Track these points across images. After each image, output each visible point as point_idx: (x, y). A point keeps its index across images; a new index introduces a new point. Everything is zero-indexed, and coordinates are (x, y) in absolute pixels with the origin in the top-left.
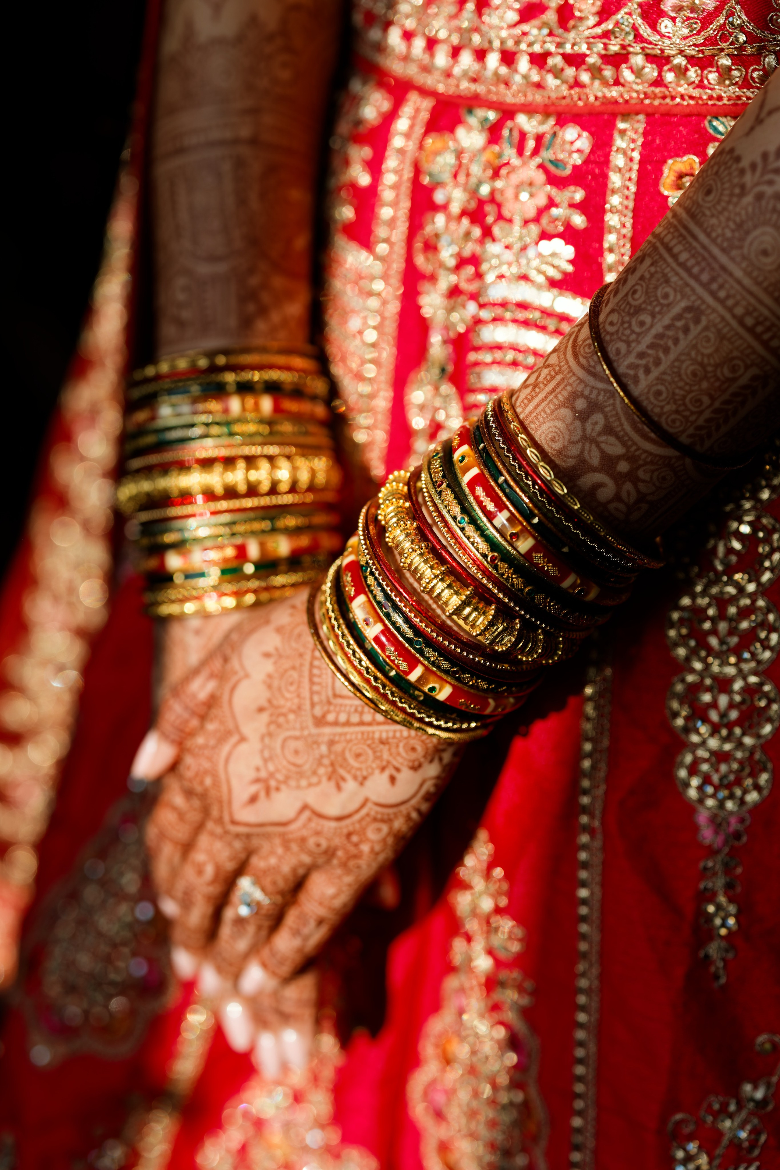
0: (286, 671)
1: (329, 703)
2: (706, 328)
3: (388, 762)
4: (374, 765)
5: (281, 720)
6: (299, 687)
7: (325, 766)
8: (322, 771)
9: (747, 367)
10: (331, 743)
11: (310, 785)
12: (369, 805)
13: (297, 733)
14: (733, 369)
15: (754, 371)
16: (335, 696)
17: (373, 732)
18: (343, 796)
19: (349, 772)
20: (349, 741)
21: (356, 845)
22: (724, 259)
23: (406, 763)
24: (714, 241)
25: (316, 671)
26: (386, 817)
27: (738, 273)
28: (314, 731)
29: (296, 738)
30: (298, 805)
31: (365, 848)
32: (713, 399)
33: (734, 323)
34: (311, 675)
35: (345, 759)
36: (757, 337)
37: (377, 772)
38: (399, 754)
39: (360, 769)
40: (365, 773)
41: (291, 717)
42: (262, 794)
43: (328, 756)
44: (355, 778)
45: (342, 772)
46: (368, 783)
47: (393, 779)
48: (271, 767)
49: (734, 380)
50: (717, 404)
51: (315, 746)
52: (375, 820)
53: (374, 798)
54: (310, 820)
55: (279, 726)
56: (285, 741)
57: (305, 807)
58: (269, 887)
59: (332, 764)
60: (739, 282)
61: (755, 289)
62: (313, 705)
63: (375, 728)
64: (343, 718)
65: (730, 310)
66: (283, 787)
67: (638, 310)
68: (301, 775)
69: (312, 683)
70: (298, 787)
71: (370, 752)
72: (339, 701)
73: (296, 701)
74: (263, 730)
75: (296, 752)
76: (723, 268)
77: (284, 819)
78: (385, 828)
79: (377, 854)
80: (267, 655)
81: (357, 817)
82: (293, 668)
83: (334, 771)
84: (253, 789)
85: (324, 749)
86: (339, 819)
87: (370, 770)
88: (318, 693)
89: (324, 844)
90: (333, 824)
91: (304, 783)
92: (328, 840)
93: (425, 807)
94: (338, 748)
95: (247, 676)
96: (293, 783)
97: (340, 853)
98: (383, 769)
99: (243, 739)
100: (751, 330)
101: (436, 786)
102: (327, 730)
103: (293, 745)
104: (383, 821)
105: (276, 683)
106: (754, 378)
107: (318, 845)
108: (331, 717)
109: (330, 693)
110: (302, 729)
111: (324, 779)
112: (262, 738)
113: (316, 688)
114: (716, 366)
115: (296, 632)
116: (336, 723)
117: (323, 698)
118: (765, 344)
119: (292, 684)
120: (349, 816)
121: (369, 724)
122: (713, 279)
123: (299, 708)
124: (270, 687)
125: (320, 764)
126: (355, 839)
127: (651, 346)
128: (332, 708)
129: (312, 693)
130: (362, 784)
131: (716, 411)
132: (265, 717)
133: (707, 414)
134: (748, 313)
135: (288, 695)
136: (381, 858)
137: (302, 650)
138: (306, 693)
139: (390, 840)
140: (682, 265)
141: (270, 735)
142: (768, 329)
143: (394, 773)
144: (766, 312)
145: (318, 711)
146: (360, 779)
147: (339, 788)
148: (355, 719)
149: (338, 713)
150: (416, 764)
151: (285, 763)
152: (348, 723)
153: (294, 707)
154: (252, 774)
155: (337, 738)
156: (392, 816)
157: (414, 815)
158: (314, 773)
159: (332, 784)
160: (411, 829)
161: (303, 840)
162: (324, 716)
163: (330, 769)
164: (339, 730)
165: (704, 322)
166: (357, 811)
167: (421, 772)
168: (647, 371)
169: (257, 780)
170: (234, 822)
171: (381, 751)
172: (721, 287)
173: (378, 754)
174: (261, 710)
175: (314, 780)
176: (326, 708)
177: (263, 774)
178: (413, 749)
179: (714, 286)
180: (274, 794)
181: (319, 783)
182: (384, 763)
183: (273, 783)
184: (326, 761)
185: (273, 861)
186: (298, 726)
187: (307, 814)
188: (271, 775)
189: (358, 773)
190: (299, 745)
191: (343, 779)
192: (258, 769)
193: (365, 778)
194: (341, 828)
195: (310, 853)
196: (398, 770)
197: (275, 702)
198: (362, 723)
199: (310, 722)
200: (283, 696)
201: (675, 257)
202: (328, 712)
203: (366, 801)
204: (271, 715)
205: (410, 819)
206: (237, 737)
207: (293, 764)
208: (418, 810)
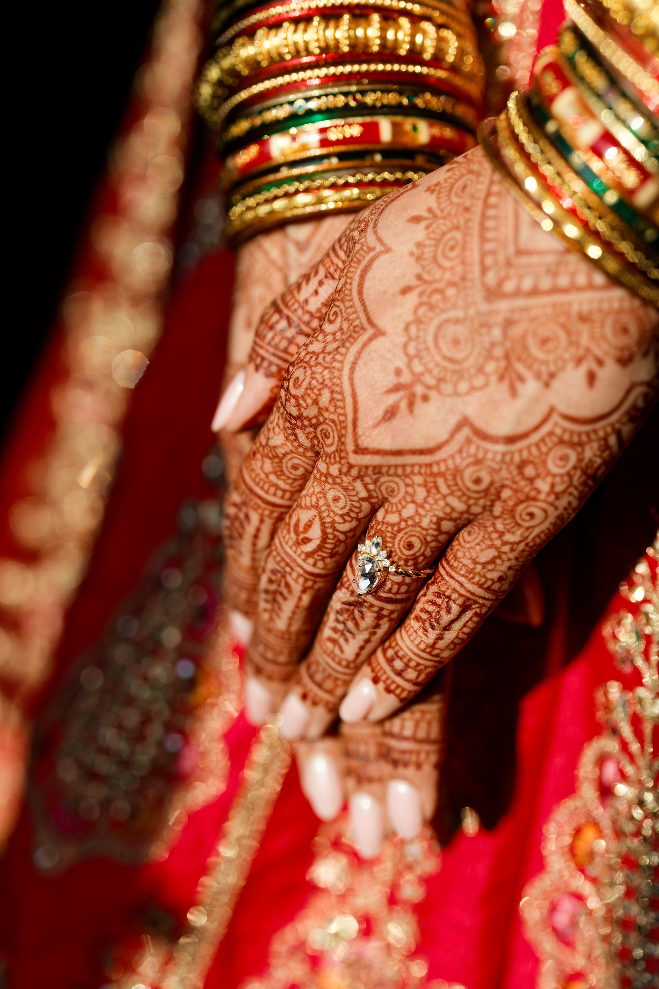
0: (444, 234)
1: (509, 264)
3: (588, 350)
4: (567, 356)
5: (437, 297)
6: (464, 248)
7: (497, 360)
8: (491, 367)
10: (508, 323)
11: (473, 389)
12: (555, 418)
13: (459, 314)
16: (519, 252)
17: (570, 304)
18: (519, 404)
19: (530, 367)
20: (532, 320)
21: (531, 480)
23: (612, 352)
25: (490, 224)
26: (575, 439)
28: (484, 307)
29: (457, 321)
30: (453, 420)
31: (544, 486)
34: (483, 229)
35: (525, 348)
37: (570, 365)
38: (603, 337)
39: (546, 363)
40: (552, 368)
41: (451, 292)
42: (403, 405)
43: (502, 344)
44: (538, 376)
45: (519, 367)
46: (556, 384)
47: (591, 378)
48: (418, 368)
51: (484, 330)
52: (561, 442)
53: (563, 408)
54: (469, 441)
55: (432, 307)
56: (439, 327)
57: (464, 422)
58: (401, 552)
59: (507, 357)
62: (484, 270)
63: (573, 297)
64: (527, 284)
66: (433, 394)
68: (460, 375)
69: (483, 240)
70: (456, 394)
71: (562, 336)
72: (524, 260)
73: (459, 269)
74: (410, 317)
75: (456, 342)
77: (431, 444)
78: (573, 458)
79: (558, 496)
80: (416, 219)
81: (535, 438)
82: (457, 228)
83: (509, 367)
84: (392, 399)
85: (497, 333)
86: (511, 440)
87: (560, 364)
88: (493, 252)
89: (487, 480)
90: (501, 448)
91: (463, 387)
92: (493, 471)
93: (627, 430)
94: (516, 331)
95: (387, 250)
96: (448, 388)
97: (506, 494)
98: (579, 361)
99: (379, 333)
101: (646, 396)
102: (503, 306)
103: (451, 330)
104: (572, 445)
105: (428, 252)
107: (478, 481)
108: (509, 286)
109: (511, 249)
110: (467, 306)
111: (494, 379)
112: (407, 328)
113: (489, 246)
115: (461, 183)
116: (517, 293)
117: (501, 257)
119: (452, 248)
120: (525, 435)
121: (565, 291)
123: (463, 278)
124: (419, 259)
125: (489, 356)
126: (529, 471)
128: (512, 272)
129: (483, 254)
130: (547, 385)
132: (412, 299)
135: (447, 264)
136: (563, 503)
137: (468, 203)
138: (474, 256)
139: (577, 476)
141: (418, 321)
143: (594, 366)
145: (491, 278)
146: (545, 377)
147: (514, 392)
148: (546, 283)
149: (521, 278)
150: (626, 354)
151: (438, 359)
152: (535, 292)
153: (456, 278)
154: (391, 380)
155: (517, 316)
156: (584, 438)
157: (613, 440)
158: (481, 370)
159: (505, 386)
160: (605, 462)
161: (457, 472)
162: (500, 284)
163: (503, 363)
164: (520, 302)
166: (536, 428)
167: (631, 367)
169: (396, 388)
170: (359, 450)
171: (579, 333)
173: (574, 338)
174: (406, 291)
175: (479, 381)
176: (503, 273)
177: (406, 378)
178: (625, 330)
180: (419, 406)
181: (486, 385)
182: (581, 352)
183: (419, 390)
184: (498, 352)
185: (409, 511)
186: (460, 302)
187: (466, 432)
188: (417, 378)
189: (544, 369)
190: (461, 330)
191: (521, 379)
192: (398, 372)
193: (552, 376)
194: (512, 453)
195: (464, 495)
196: (600, 362)
197: (426, 277)
198: (555, 290)
199: (478, 295)
200: (440, 266)
202: (507, 278)
203: (552, 410)
204: (421, 294)
205: (607, 446)
206: (370, 332)
207: (451, 360)
208: (618, 433)
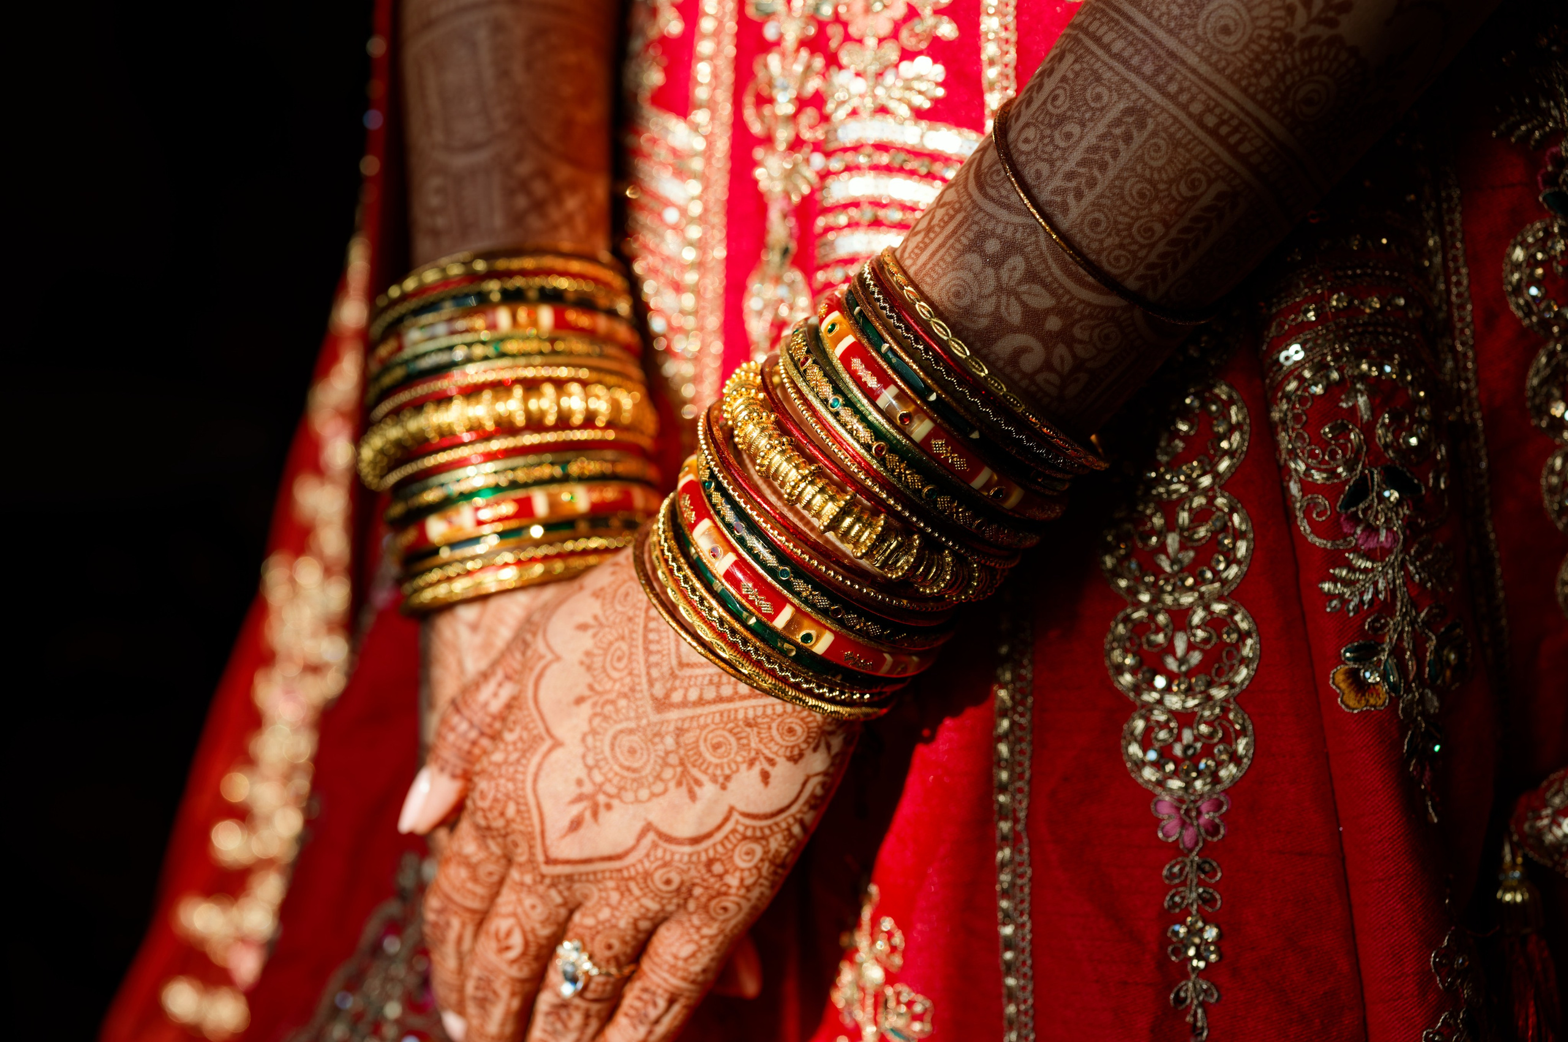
0: (611, 644)
1: (674, 676)
2: (1154, 134)
3: (758, 752)
4: (739, 759)
5: (609, 708)
6: (630, 660)
7: (673, 766)
8: (668, 773)
9: (1210, 182)
10: (680, 732)
11: (653, 795)
12: (736, 816)
13: (632, 725)
14: (1193, 186)
15: (1219, 187)
16: (682, 665)
17: (736, 711)
18: (699, 806)
19: (705, 772)
20: (703, 728)
21: (721, 877)
22: (1172, 43)
23: (781, 752)
24: (1157, 22)
25: (652, 636)
26: (758, 834)
27: (1193, 60)
28: (655, 718)
29: (631, 732)
30: (639, 826)
31: (733, 881)
32: (1167, 226)
33: (1190, 124)
34: (646, 641)
35: (700, 755)
36: (1222, 140)
37: (744, 767)
38: (772, 740)
39: (721, 766)
40: (727, 772)
41: (622, 703)
42: (588, 815)
43: (676, 752)
44: (714, 779)
45: (695, 772)
46: (731, 786)
47: (765, 777)
48: (598, 778)
49: (1194, 199)
50: (1173, 233)
51: (657, 740)
52: (745, 838)
53: (741, 806)
54: (655, 846)
55: (606, 718)
56: (615, 737)
57: (648, 828)
58: (602, 953)
59: (682, 763)
60: (1194, 71)
61: (1215, 78)
62: (651, 683)
63: (737, 704)
64: (693, 695)
65: (1184, 107)
66: (615, 802)
67: (1062, 120)
68: (639, 783)
69: (648, 652)
70: (637, 801)
71: (732, 740)
72: (688, 672)
73: (628, 680)
74: (585, 727)
75: (632, 751)
76: (1172, 54)
77: (619, 850)
78: (759, 851)
79: (748, 889)
80: (583, 627)
81: (719, 836)
82: (623, 638)
83: (685, 772)
84: (575, 810)
85: (670, 741)
86: (695, 841)
87: (734, 767)
88: (657, 664)
89: (676, 880)
90: (687, 849)
91: (644, 794)
92: (682, 872)
93: (809, 817)
94: (689, 738)
95: (558, 658)
96: (629, 796)
97: (697, 891)
98: (751, 763)
99: (557, 744)
100: (1213, 132)
101: (823, 785)
102: (673, 715)
103: (626, 741)
104: (755, 839)
105: (598, 662)
106: (1220, 196)
107: (668, 882)
108: (677, 697)
109: (674, 662)
110: (638, 718)
111: (672, 785)
112: (583, 739)
113: (653, 659)
114: (1170, 182)
115: (622, 590)
116: (684, 704)
117: (665, 669)
118: (1233, 150)
119: (620, 659)
120: (709, 835)
121: (730, 700)
122: (1159, 70)
123: (633, 690)
124: (589, 668)
125: (666, 764)
126: (718, 868)
127: (1082, 163)
128: (677, 683)
129: (649, 667)
130: (724, 787)
131: (1173, 243)
132: (586, 709)
133: (1161, 247)
134: (1209, 110)
135: (616, 675)
136: (755, 893)
137: (631, 613)
138: (640, 667)
139: (766, 867)
140: (1117, 57)
141: (594, 732)
142: (1236, 130)
143: (767, 767)
144: (1232, 107)
145: (659, 690)
146: (721, 780)
147: (693, 796)
148: (710, 694)
149: (687, 690)
150: (796, 752)
151: (616, 768)
152: (701, 702)
153: (626, 689)
154: (573, 791)
155: (686, 725)
156: (767, 832)
157: (796, 829)
158: (659, 777)
159: (684, 789)
160: (792, 851)
161: (647, 875)
162: (667, 696)
163: (679, 769)
164: (688, 712)
165: (1151, 125)
166: (719, 827)
167: (802, 763)
168: (1079, 195)
169: (580, 798)
170: (549, 861)
171: (747, 737)
172: (1171, 79)
173: (744, 741)
174: (580, 701)
175: (658, 788)
176: (669, 685)
177: (588, 788)
178: (791, 731)
179: (1162, 79)
180: (603, 813)
181: (665, 791)
182: (753, 754)
183: (602, 799)
184: (673, 759)
185: (605, 914)
186: (632, 714)
187: (651, 836)
188: (599, 788)
189: (718, 772)
190: (635, 740)
191: (698, 783)
192: (580, 783)
193: (728, 778)
194: (699, 853)
195: (657, 896)
196: (772, 762)
197: (597, 687)
198: (720, 699)
199: (648, 706)
200: (609, 676)
201: (1107, 48)
202: (673, 689)
203: (731, 810)
204: (595, 704)
205: (791, 835)
206: (548, 743)
207: (628, 769)
208: (801, 822)
